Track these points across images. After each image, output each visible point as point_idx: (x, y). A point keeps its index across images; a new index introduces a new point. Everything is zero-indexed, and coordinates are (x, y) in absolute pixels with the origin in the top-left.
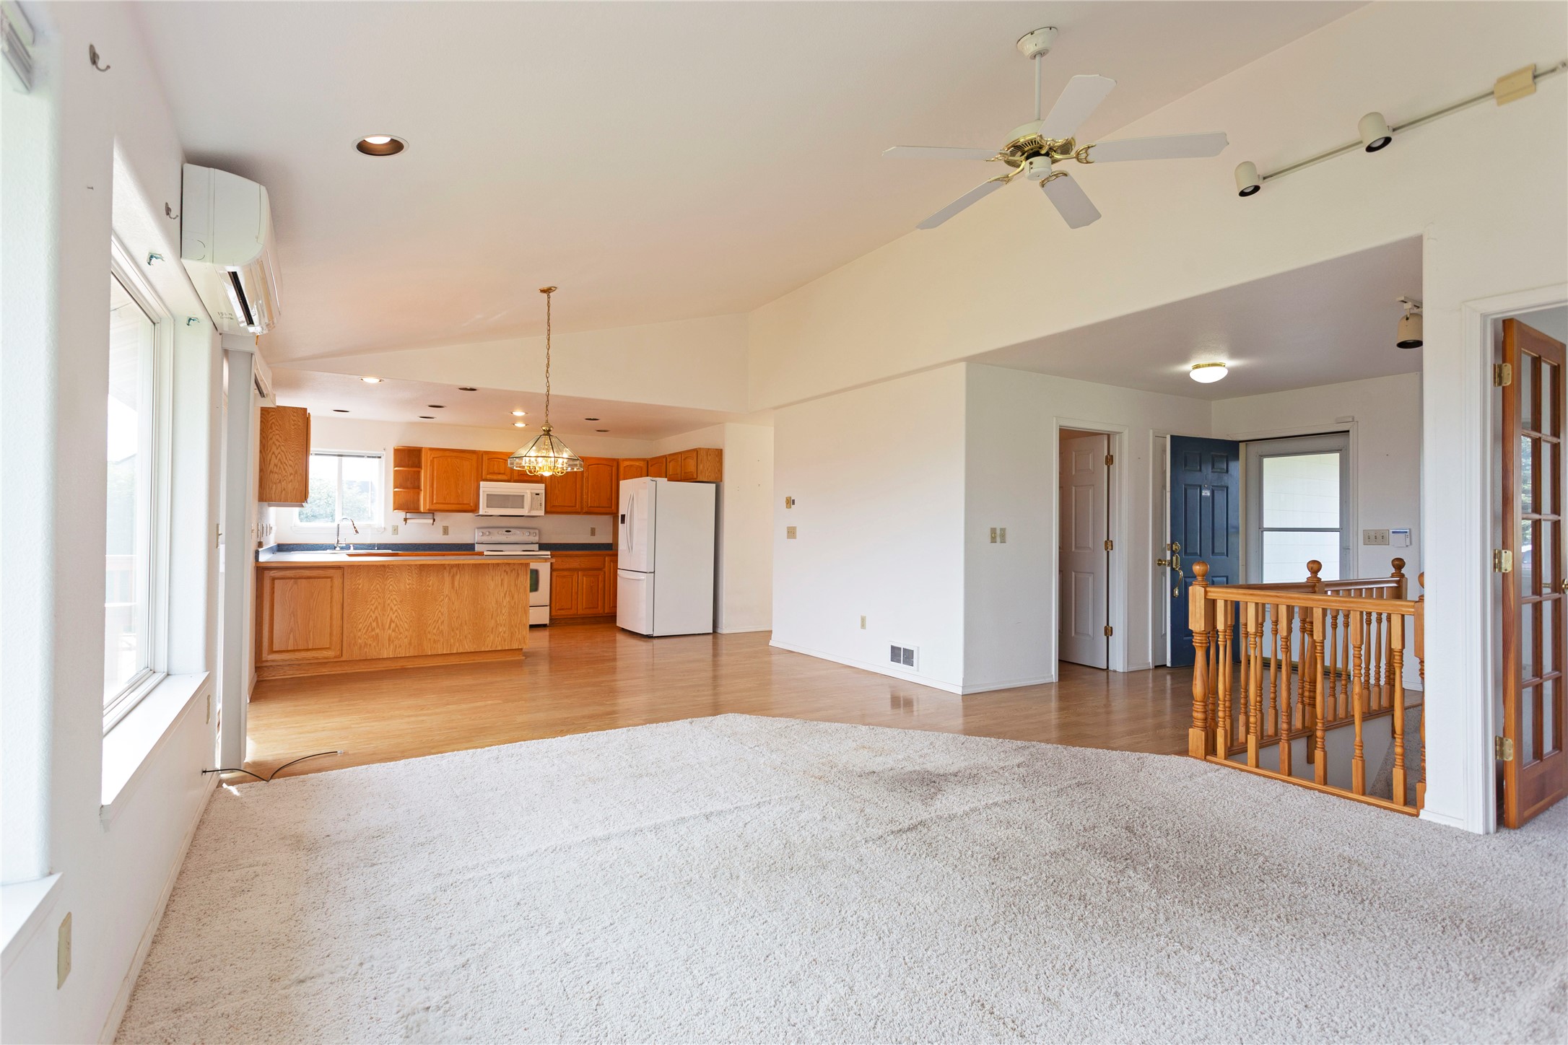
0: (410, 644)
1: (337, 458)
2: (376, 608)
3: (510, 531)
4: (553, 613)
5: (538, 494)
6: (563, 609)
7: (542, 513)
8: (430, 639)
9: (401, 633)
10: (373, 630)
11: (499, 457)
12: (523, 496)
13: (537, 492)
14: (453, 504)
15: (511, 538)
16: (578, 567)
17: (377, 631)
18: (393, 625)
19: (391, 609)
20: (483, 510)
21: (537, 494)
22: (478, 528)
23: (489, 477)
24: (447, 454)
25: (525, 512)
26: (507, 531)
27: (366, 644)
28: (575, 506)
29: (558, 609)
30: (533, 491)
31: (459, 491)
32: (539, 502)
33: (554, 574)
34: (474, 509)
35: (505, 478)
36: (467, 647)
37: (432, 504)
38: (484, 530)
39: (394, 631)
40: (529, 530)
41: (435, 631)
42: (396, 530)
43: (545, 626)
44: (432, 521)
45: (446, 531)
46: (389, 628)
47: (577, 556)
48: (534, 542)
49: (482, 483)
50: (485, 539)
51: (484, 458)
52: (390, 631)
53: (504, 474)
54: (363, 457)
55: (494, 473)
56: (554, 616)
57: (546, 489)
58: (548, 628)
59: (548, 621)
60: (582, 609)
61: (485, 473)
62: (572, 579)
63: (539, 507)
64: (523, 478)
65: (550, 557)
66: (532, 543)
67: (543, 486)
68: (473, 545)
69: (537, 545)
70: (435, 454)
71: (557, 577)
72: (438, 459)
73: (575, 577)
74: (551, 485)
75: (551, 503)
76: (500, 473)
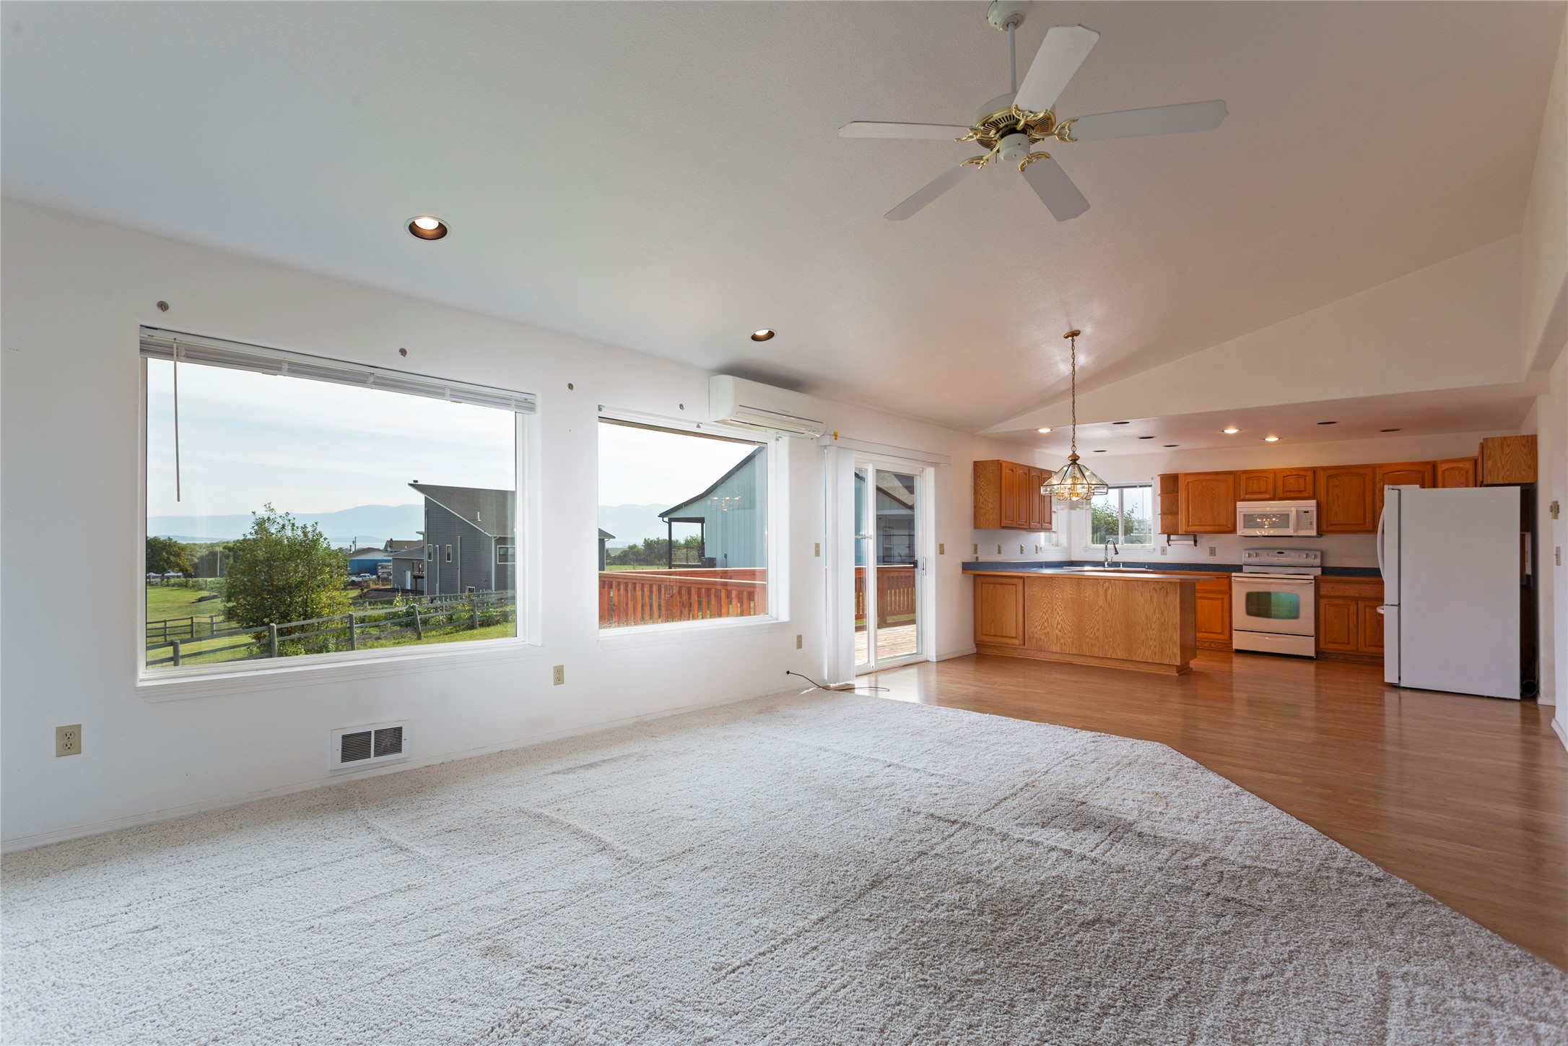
0: (1073, 643)
1: (1117, 490)
2: (1047, 611)
3: (1283, 553)
4: (1322, 645)
5: (1307, 512)
6: (1335, 643)
7: (1314, 533)
8: (1088, 643)
9: (1065, 634)
10: (1045, 628)
11: (1259, 474)
12: (1288, 514)
13: (1306, 509)
15: (1283, 560)
16: (1357, 595)
17: (1048, 629)
18: (1059, 626)
19: (1058, 613)
20: (1241, 531)
21: (1305, 512)
22: (1245, 550)
23: (1247, 496)
24: (1201, 477)
25: (1290, 532)
26: (1279, 553)
27: (1040, 639)
28: (1365, 524)
29: (1329, 642)
30: (1300, 509)
31: (1215, 513)
32: (1309, 521)
33: (1322, 602)
34: (1234, 530)
35: (1267, 496)
36: (1119, 654)
37: (1188, 526)
38: (1251, 552)
39: (1060, 631)
40: (1307, 552)
41: (1092, 636)
42: (1164, 551)
43: (1310, 658)
44: (1193, 542)
45: (1213, 552)
46: (1057, 628)
47: (1355, 582)
48: (1315, 565)
49: (1239, 504)
50: (1253, 560)
51: (1242, 478)
52: (1057, 631)
53: (1266, 492)
54: (1136, 487)
55: (1253, 492)
56: (1321, 649)
57: (1319, 506)
58: (1315, 662)
59: (1312, 654)
60: (1365, 646)
61: (1242, 492)
62: (1348, 609)
63: (1309, 526)
64: (1288, 495)
65: (1313, 581)
66: (1313, 567)
67: (1314, 502)
68: (1241, 566)
69: (1320, 569)
70: (1189, 479)
71: (1325, 604)
72: (1190, 484)
73: (1353, 607)
74: (1327, 500)
75: (1327, 521)
76: (1260, 493)
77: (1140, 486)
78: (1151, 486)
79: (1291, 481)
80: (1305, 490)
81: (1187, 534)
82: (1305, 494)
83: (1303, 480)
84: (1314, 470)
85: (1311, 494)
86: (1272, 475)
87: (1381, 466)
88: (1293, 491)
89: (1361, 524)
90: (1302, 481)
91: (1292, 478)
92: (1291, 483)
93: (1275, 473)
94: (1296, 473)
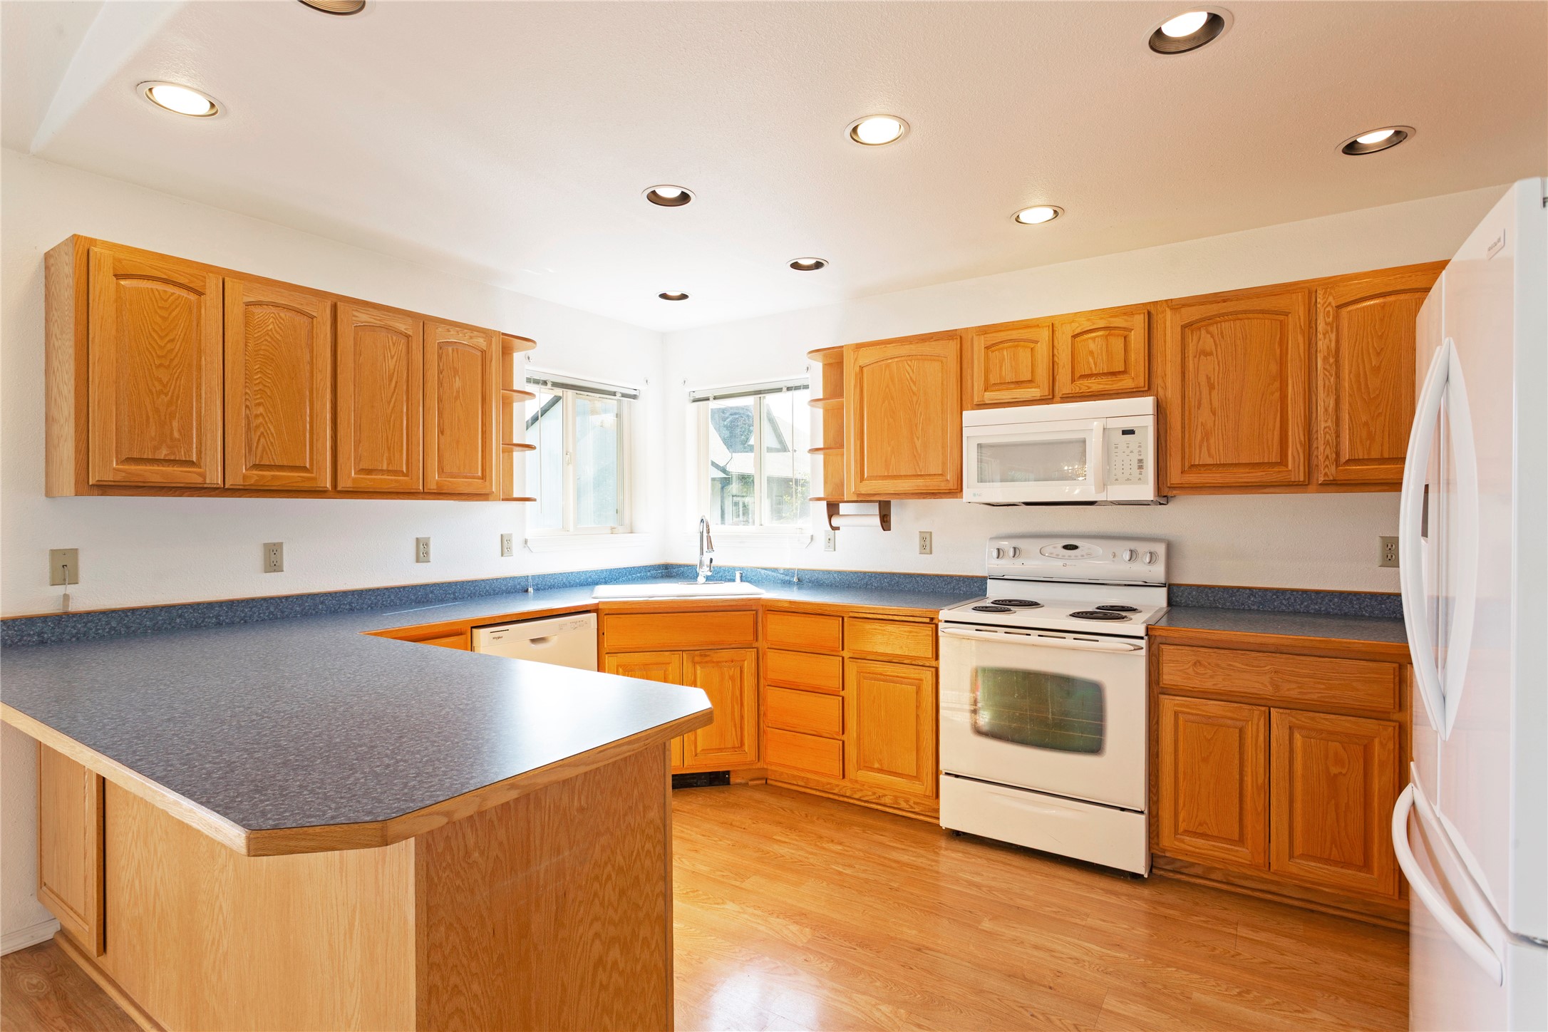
3: (1075, 547)
4: (1167, 840)
5: (1131, 432)
6: (1203, 836)
7: (1146, 491)
11: (1014, 335)
12: (1084, 441)
13: (1128, 425)
14: (906, 477)
15: (1078, 566)
16: (1268, 690)
20: (975, 489)
21: (1125, 432)
23: (989, 396)
24: (891, 351)
25: (1088, 490)
26: (1066, 547)
28: (1283, 462)
29: (1187, 832)
30: (1113, 424)
31: (918, 443)
32: (1135, 458)
33: (1169, 704)
34: (956, 491)
35: (1034, 392)
37: (862, 479)
38: (1005, 544)
40: (1133, 545)
42: (831, 543)
43: (1135, 877)
44: (877, 521)
45: (926, 543)
47: (1261, 648)
48: (1150, 580)
49: (968, 417)
50: (1007, 566)
51: (976, 348)
53: (1030, 382)
55: (1003, 385)
56: (1164, 851)
57: (1160, 412)
58: (1145, 892)
59: (1140, 867)
60: (1291, 856)
61: (978, 384)
62: (1241, 731)
63: (1136, 471)
64: (1085, 385)
65: (1143, 643)
66: (1146, 585)
67: (1146, 404)
68: (982, 581)
69: (1164, 590)
70: (866, 358)
71: (1176, 714)
72: (865, 369)
73: (1255, 729)
74: (1183, 397)
75: (1183, 458)
76: (1019, 384)
77: (789, 389)
78: (806, 387)
79: (1092, 346)
80: (1124, 372)
81: (862, 499)
82: (1126, 383)
83: (1120, 342)
84: (1150, 312)
85: (1141, 382)
86: (1045, 334)
87: (1330, 283)
88: (1097, 375)
89: (1276, 464)
90: (1118, 344)
91: (1094, 339)
92: (1091, 353)
93: (1052, 325)
94: (1102, 324)
